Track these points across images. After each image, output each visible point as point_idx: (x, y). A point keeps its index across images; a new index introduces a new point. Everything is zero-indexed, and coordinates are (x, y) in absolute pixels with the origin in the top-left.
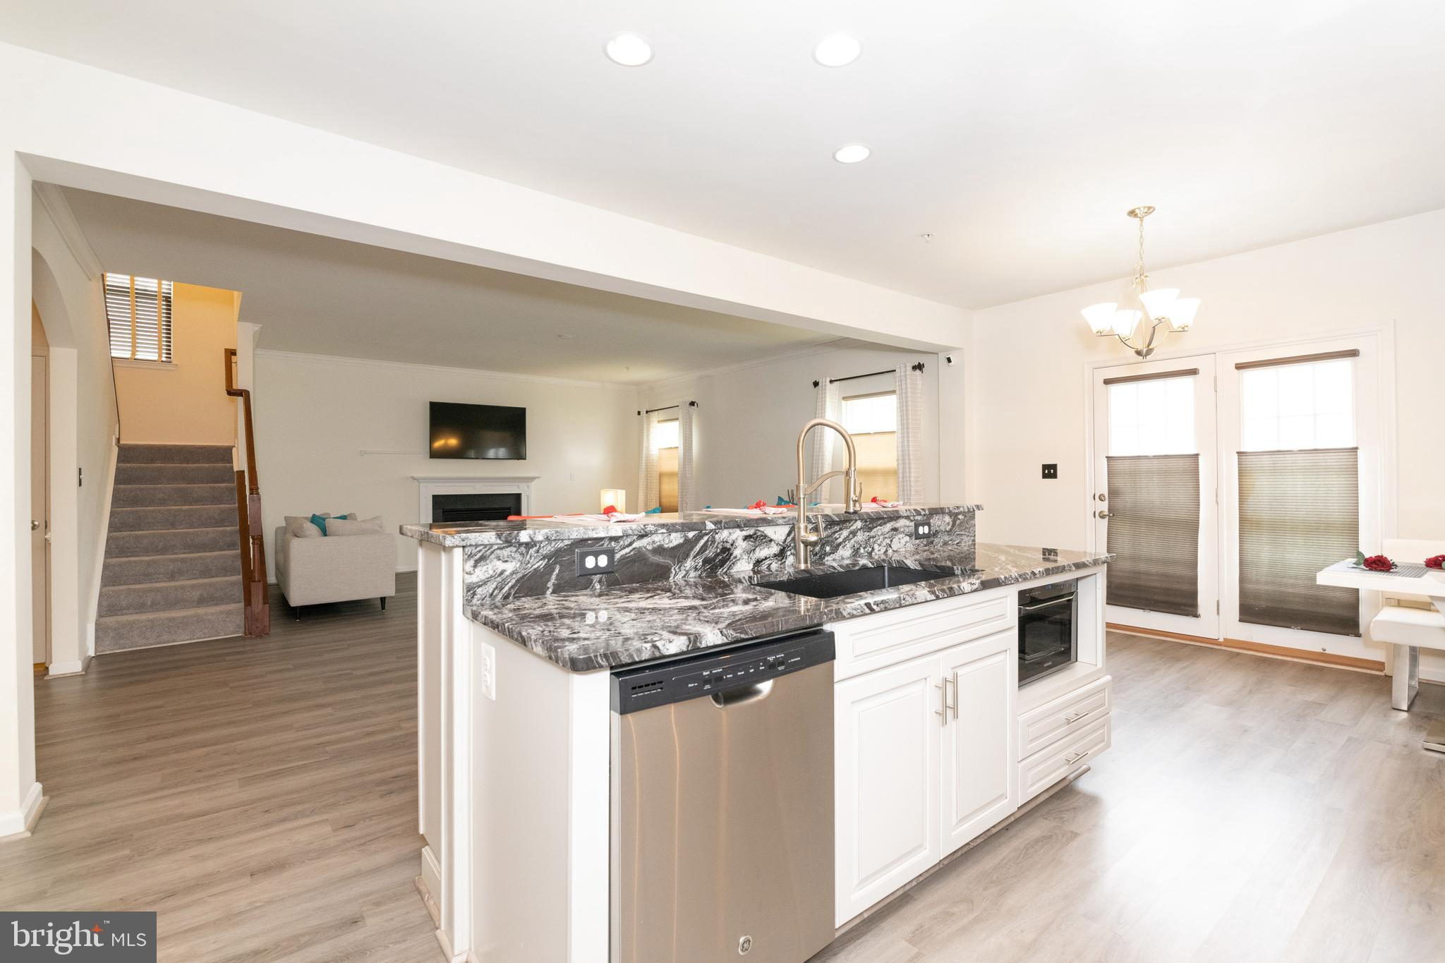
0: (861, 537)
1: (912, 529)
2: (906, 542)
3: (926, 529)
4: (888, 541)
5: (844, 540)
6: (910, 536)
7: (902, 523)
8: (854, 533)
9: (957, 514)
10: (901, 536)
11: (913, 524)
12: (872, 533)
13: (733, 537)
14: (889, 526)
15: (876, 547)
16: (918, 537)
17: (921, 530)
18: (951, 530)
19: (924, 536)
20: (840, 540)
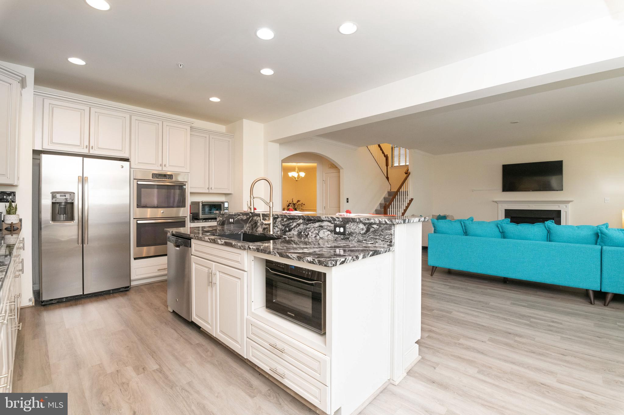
0: (301, 227)
1: (332, 228)
2: (328, 235)
3: (342, 230)
4: (317, 232)
5: (294, 227)
6: (331, 231)
7: (325, 224)
8: (299, 225)
9: (371, 224)
10: (325, 230)
11: (333, 225)
12: (308, 226)
13: (258, 219)
14: (317, 224)
15: (310, 233)
16: (336, 233)
17: (338, 230)
18: (365, 234)
19: (339, 233)
20: (293, 227)
